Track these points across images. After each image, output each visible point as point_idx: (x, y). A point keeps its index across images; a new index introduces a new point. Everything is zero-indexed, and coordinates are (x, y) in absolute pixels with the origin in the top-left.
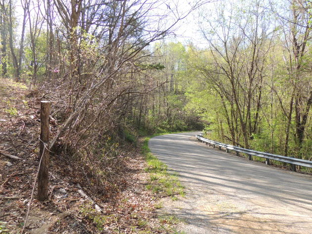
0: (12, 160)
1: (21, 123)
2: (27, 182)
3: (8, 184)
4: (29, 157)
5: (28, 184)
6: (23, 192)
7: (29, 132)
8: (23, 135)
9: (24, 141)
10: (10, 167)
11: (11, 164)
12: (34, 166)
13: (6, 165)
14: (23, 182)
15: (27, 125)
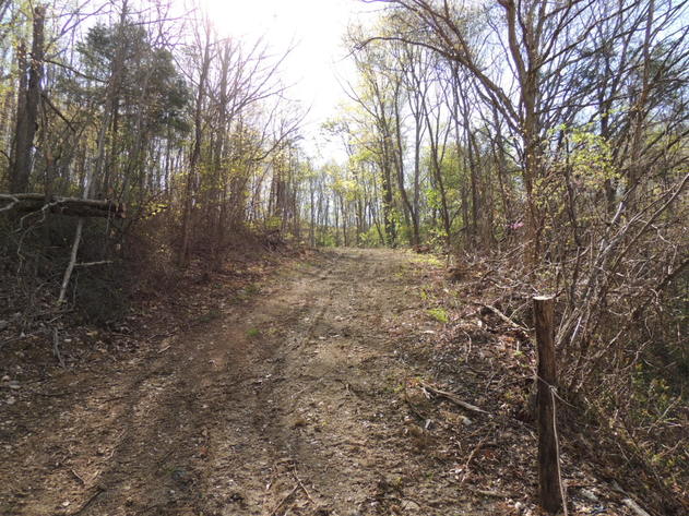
0: (471, 414)
1: (464, 336)
2: (507, 462)
3: (475, 464)
4: (497, 408)
5: (511, 467)
6: (505, 483)
7: (482, 355)
8: (474, 361)
9: (480, 374)
10: (470, 427)
11: (470, 422)
12: (511, 429)
13: (462, 421)
14: (500, 462)
15: (475, 339)
